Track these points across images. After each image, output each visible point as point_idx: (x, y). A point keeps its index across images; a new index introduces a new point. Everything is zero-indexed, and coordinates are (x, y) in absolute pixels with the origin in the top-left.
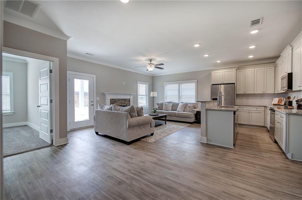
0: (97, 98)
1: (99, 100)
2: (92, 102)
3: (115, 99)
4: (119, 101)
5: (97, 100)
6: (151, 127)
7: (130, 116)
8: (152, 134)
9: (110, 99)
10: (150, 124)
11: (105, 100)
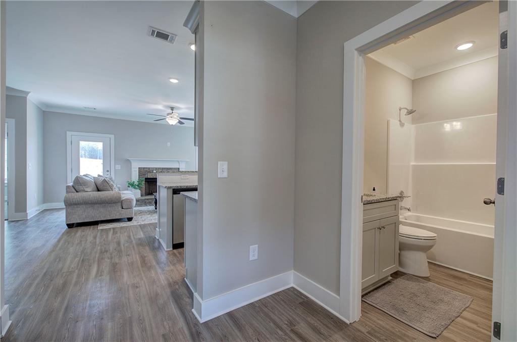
0: (116, 166)
2: (108, 171)
3: (149, 168)
6: (123, 208)
7: (74, 190)
8: (130, 219)
9: (139, 168)
10: (120, 204)
11: (131, 169)
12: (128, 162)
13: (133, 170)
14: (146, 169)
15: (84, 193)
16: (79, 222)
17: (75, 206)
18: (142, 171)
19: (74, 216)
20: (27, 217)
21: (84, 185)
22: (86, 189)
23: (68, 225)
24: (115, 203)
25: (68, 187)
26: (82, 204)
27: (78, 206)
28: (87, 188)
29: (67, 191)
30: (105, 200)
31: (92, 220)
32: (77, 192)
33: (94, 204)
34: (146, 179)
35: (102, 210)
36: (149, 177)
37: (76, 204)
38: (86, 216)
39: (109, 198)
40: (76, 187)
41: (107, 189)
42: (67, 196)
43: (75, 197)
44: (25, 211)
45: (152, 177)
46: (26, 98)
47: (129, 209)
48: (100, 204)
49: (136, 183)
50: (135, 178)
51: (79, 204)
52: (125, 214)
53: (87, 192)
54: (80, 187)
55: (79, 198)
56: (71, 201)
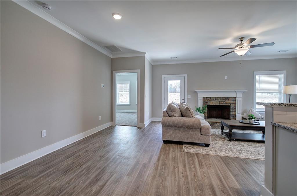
0: (188, 96)
1: (190, 98)
2: (183, 99)
3: (210, 97)
4: (216, 100)
5: (188, 98)
6: (201, 134)
7: (167, 115)
8: (207, 145)
9: (203, 97)
10: (199, 130)
11: (197, 99)
12: (196, 93)
13: (199, 99)
14: (208, 98)
15: (174, 118)
17: (168, 127)
18: (206, 100)
19: (167, 135)
20: (144, 127)
22: (175, 115)
23: (164, 141)
24: (196, 129)
25: (164, 112)
26: (172, 126)
27: (170, 127)
28: (175, 113)
29: (163, 115)
31: (179, 141)
32: (169, 116)
33: (180, 128)
34: (208, 106)
35: (186, 133)
36: (210, 104)
37: (168, 126)
38: (174, 136)
39: (191, 124)
40: (169, 113)
41: (189, 115)
42: (165, 119)
43: (168, 121)
44: (144, 123)
45: (213, 105)
46: (144, 56)
47: (207, 136)
48: (184, 128)
49: (201, 109)
50: (200, 105)
51: (170, 126)
52: (203, 140)
53: (176, 117)
54: (171, 112)
55: (170, 122)
56: (166, 123)
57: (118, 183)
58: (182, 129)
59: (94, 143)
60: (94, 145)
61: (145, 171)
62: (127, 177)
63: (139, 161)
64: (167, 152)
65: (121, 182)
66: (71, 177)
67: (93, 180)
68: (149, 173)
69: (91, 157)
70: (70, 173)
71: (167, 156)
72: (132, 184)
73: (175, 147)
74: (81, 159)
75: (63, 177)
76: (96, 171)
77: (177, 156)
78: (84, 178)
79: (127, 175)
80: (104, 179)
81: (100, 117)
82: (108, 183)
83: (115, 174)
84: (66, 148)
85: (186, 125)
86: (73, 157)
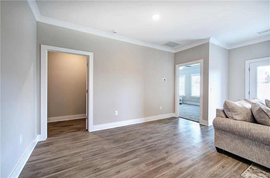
7: (223, 115)
15: (232, 120)
16: (226, 150)
17: (223, 132)
19: (222, 142)
20: (208, 125)
21: (233, 112)
22: (235, 117)
23: (217, 148)
25: (218, 110)
26: (228, 132)
28: (236, 115)
29: (217, 115)
30: (259, 138)
32: (227, 117)
33: (243, 137)
39: (265, 137)
40: (226, 112)
42: (218, 120)
44: (207, 120)
46: (209, 42)
48: (251, 140)
53: (236, 120)
54: (229, 112)
55: (225, 125)
56: (218, 125)
57: (134, 166)
58: (246, 140)
59: (147, 128)
60: (145, 130)
61: (164, 169)
62: (144, 165)
63: (167, 158)
64: (211, 164)
65: (136, 167)
66: (115, 146)
67: (123, 154)
68: (165, 174)
69: (136, 138)
70: (117, 143)
71: (207, 168)
72: (142, 173)
73: (231, 162)
74: (130, 137)
75: (112, 144)
76: (130, 149)
77: (221, 175)
78: (120, 150)
79: (146, 164)
80: (129, 157)
81: (161, 107)
82: (128, 162)
83: (138, 158)
84: (129, 126)
85: (255, 136)
86: (127, 134)
